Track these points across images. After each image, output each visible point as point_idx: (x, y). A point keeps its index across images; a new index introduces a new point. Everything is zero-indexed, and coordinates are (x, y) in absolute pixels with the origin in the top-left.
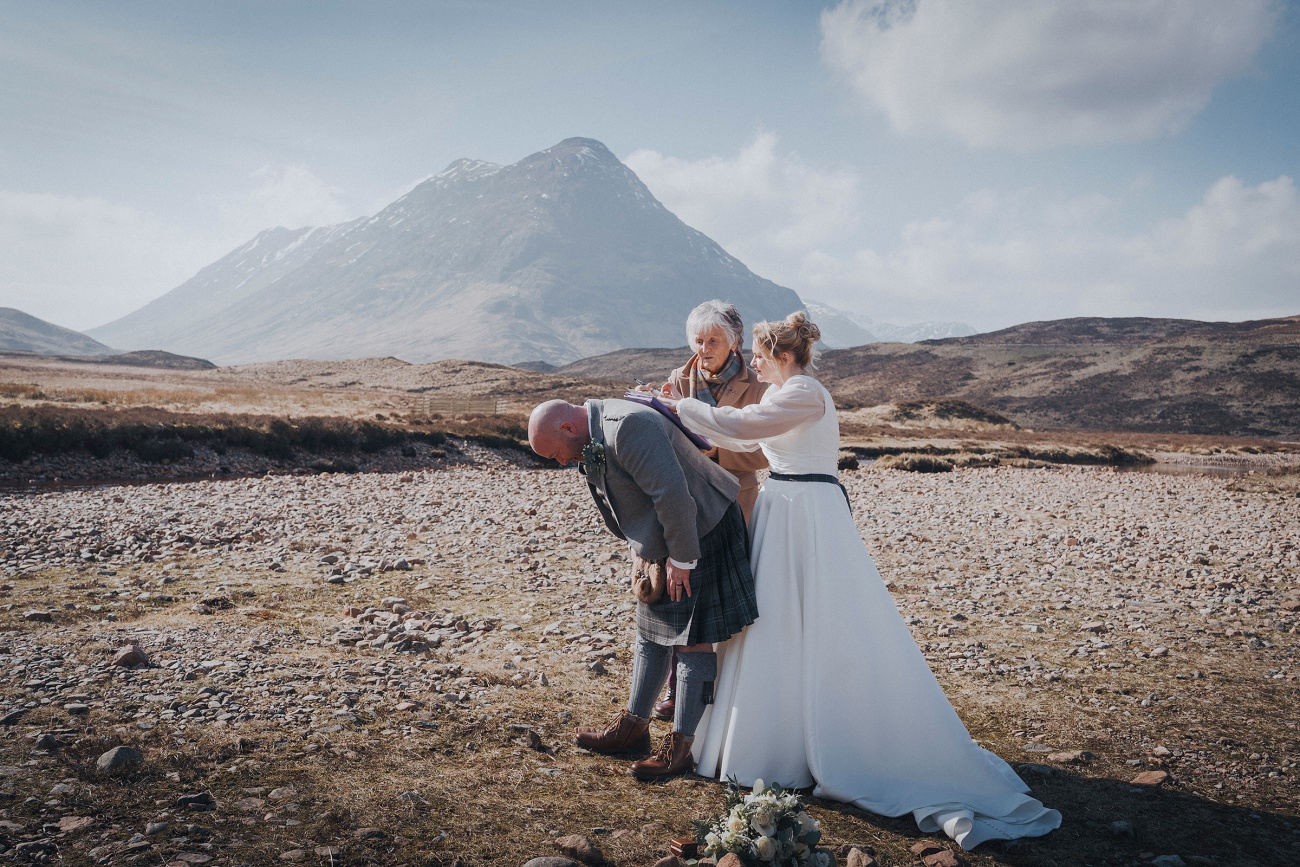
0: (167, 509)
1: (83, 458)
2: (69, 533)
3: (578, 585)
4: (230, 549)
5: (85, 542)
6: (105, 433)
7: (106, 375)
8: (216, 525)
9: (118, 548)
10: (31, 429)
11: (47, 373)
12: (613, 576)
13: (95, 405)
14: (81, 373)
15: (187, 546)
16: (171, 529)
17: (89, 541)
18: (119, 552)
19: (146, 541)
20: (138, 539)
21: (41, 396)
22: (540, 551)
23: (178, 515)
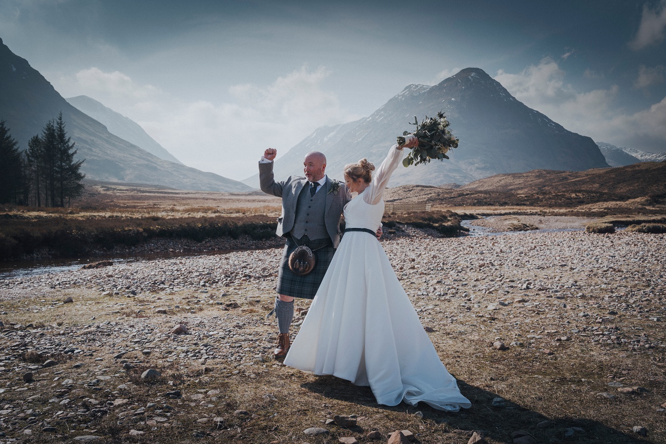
0: (244, 262)
1: (228, 239)
2: (198, 274)
3: (414, 296)
4: (264, 280)
5: (203, 278)
6: (236, 227)
7: (249, 201)
8: (262, 269)
9: (217, 280)
10: (205, 227)
11: (224, 201)
12: (433, 292)
13: (240, 215)
14: (238, 200)
15: (247, 279)
16: (242, 271)
17: (205, 277)
18: (217, 282)
19: (230, 277)
20: (227, 276)
21: (218, 211)
22: (404, 279)
23: (248, 265)
